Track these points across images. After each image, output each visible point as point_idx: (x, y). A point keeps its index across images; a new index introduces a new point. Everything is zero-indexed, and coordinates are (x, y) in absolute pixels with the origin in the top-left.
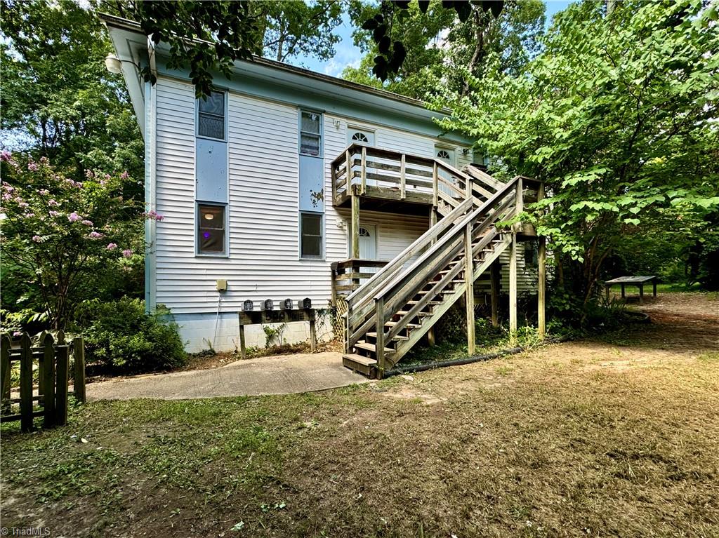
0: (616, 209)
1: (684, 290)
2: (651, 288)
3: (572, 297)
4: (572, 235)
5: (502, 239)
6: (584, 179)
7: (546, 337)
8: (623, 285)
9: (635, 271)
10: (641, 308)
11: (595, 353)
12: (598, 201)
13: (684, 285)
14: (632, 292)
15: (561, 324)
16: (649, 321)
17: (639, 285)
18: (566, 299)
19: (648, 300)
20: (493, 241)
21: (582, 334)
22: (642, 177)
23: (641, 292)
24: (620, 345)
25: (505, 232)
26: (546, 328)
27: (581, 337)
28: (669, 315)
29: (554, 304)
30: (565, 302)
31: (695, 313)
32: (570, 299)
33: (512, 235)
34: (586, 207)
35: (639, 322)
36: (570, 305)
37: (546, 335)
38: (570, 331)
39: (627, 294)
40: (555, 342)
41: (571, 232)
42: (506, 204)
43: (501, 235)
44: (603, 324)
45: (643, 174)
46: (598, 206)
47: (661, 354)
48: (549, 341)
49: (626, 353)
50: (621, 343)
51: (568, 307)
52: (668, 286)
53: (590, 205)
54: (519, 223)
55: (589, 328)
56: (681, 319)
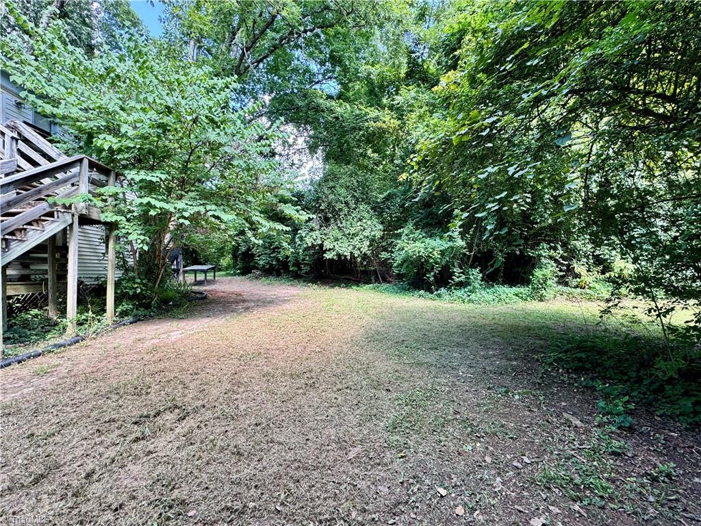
0: (172, 210)
1: (232, 275)
2: (212, 274)
3: (144, 281)
4: (140, 225)
5: (58, 217)
6: (148, 178)
7: (114, 321)
8: (195, 272)
9: (207, 262)
10: (205, 288)
11: (159, 328)
12: (160, 200)
13: (232, 272)
14: (200, 277)
15: (131, 306)
16: (205, 298)
17: (205, 272)
18: (137, 283)
19: (210, 282)
20: (43, 218)
21: (152, 314)
22: (193, 191)
23: (206, 276)
24: (181, 319)
25: (62, 211)
26: (115, 312)
27: (151, 316)
28: (219, 292)
29: (126, 288)
30: (136, 286)
31: (232, 290)
32: (141, 283)
33: (73, 215)
34: (149, 203)
35: (199, 299)
36: (141, 288)
37: (114, 318)
38: (141, 312)
39: (198, 279)
40: (124, 325)
41: (139, 223)
42: (65, 181)
43: (55, 213)
44: (171, 303)
45: (194, 189)
46: (158, 204)
47: (206, 320)
48: (117, 324)
49: (183, 324)
50: (181, 317)
51: (139, 291)
52: (224, 273)
53: (153, 202)
54: (83, 204)
55: (159, 308)
56: (224, 295)
